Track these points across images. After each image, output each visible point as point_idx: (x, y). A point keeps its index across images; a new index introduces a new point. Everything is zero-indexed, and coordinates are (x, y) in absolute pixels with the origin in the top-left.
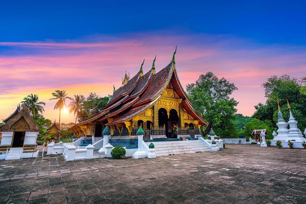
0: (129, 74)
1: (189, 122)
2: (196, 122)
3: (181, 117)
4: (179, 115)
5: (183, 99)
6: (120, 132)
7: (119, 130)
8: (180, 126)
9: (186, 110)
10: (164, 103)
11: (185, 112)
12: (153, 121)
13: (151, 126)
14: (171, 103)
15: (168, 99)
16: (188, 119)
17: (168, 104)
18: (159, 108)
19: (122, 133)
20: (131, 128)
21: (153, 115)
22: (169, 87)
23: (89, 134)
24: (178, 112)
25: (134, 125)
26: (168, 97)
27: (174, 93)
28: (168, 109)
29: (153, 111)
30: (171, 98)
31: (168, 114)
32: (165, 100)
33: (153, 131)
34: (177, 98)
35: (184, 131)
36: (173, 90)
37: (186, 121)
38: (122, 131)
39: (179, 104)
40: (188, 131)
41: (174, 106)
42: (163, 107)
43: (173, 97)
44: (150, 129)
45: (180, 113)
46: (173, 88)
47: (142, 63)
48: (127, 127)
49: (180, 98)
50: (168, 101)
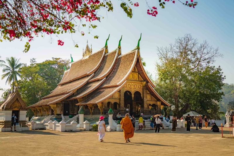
0: (91, 46)
1: (152, 103)
2: (159, 103)
3: (145, 98)
4: (142, 97)
5: (146, 82)
6: (91, 111)
7: (90, 110)
8: (142, 106)
9: (149, 92)
10: (129, 86)
11: (148, 94)
12: (120, 102)
13: (118, 107)
14: (136, 86)
15: (132, 83)
16: (151, 100)
17: (132, 87)
18: (125, 91)
19: (92, 113)
20: (102, 109)
21: (120, 97)
22: (134, 71)
23: (59, 112)
24: (142, 93)
25: (105, 107)
26: (133, 80)
27: (138, 76)
28: (133, 92)
29: (120, 93)
30: (135, 81)
31: (133, 96)
32: (130, 83)
33: (120, 111)
34: (141, 81)
35: (147, 111)
36: (137, 73)
37: (149, 102)
38: (93, 111)
39: (143, 86)
40: (150, 111)
41: (138, 89)
42: (128, 89)
43: (138, 80)
44: (117, 110)
45: (143, 95)
46: (138, 71)
47: (107, 39)
48: (99, 107)
49: (144, 81)
50: (133, 84)
